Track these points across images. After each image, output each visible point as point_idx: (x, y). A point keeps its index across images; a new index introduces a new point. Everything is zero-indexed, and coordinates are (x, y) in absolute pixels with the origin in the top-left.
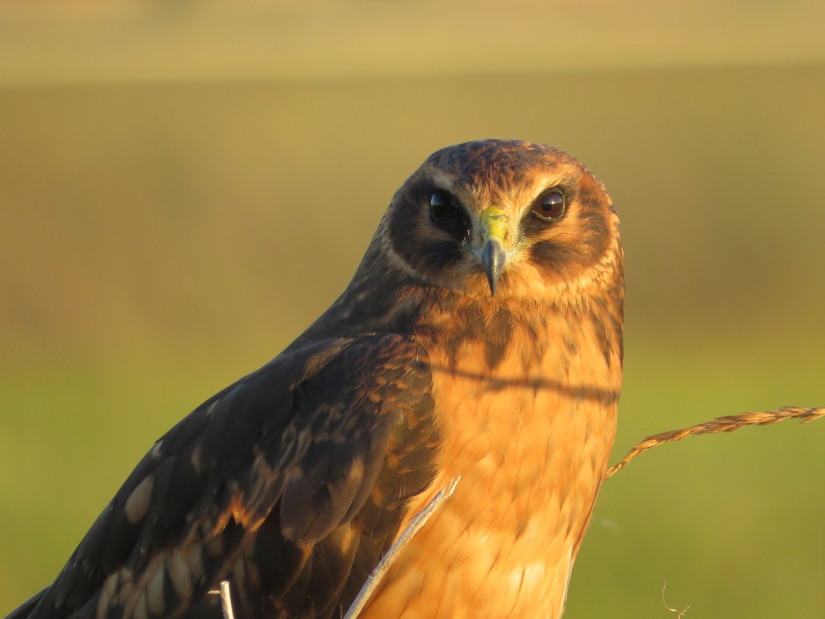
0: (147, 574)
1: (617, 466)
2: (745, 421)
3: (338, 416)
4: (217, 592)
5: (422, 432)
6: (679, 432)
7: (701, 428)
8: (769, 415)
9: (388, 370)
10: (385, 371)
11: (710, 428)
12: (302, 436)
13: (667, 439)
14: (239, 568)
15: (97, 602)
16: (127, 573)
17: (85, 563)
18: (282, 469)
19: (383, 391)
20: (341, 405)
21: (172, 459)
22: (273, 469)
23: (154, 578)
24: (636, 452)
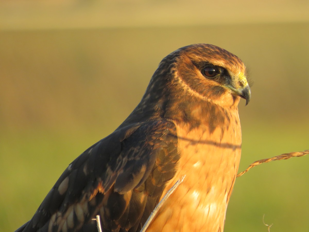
0: (67, 214)
1: (244, 172)
2: (292, 155)
3: (138, 151)
4: (95, 219)
5: (170, 157)
6: (267, 160)
7: (275, 158)
8: (301, 153)
9: (156, 134)
10: (155, 134)
11: (279, 158)
12: (124, 159)
13: (263, 162)
14: (102, 210)
15: (48, 224)
16: (59, 214)
17: (43, 210)
18: (117, 171)
19: (154, 141)
20: (139, 147)
21: (76, 170)
22: (113, 172)
23: (70, 215)
24: (251, 167)
